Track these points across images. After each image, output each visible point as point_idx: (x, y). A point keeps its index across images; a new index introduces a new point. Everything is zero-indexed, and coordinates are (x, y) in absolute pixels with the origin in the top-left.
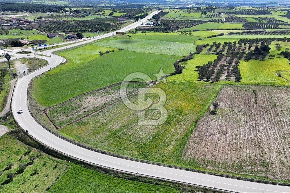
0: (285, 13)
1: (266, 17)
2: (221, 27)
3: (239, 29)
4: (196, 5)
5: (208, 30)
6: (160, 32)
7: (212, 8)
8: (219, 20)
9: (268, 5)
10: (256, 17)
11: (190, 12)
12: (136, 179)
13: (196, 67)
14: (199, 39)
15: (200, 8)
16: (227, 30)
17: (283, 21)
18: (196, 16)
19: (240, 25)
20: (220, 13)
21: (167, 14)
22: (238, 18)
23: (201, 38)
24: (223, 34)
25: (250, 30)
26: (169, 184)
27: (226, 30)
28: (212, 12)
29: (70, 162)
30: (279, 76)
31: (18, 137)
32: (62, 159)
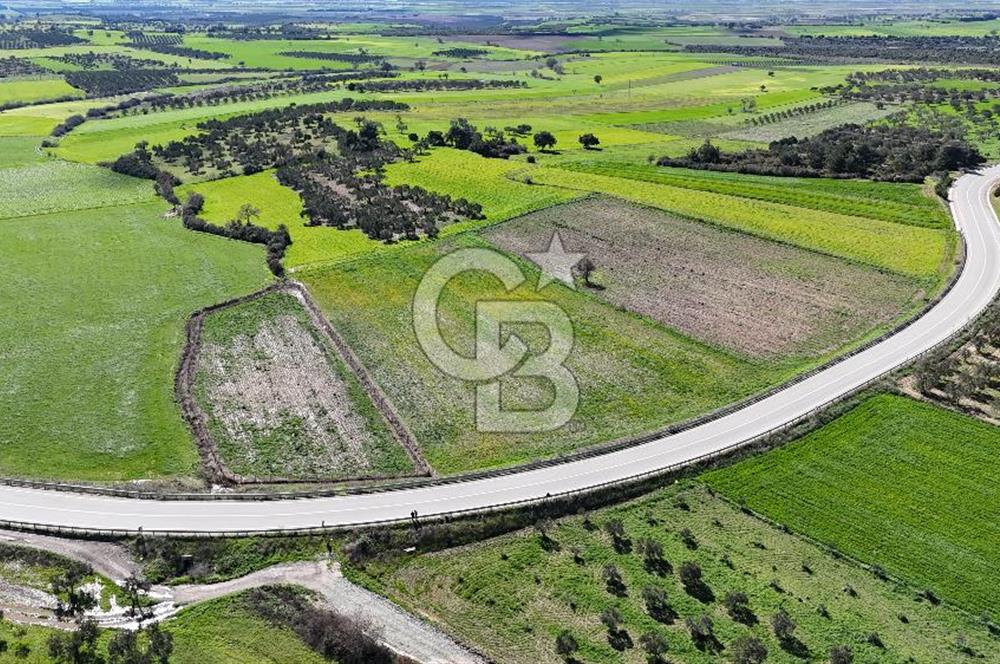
0: (122, 37)
1: (85, 52)
3: (77, 96)
10: (55, 52)
12: (824, 418)
14: (39, 142)
19: (61, 85)
23: (43, 139)
26: (863, 396)
29: (677, 482)
30: (529, 182)
31: (413, 549)
32: (651, 491)
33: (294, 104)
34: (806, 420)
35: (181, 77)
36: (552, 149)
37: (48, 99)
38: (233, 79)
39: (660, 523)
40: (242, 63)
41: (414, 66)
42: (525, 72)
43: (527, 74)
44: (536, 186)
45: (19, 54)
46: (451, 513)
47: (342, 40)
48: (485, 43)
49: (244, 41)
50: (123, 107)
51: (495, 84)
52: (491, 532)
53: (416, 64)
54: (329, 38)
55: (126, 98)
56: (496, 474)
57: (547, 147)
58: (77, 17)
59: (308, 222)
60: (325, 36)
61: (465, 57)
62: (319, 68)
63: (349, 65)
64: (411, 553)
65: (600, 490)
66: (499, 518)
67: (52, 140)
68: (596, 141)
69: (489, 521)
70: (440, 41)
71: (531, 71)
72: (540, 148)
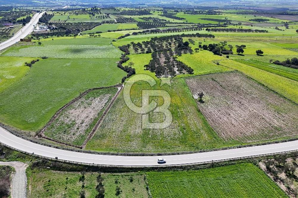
0: (162, 13)
1: (149, 17)
2: (120, 28)
3: (136, 29)
4: (72, 7)
5: (109, 31)
6: (63, 36)
7: (97, 10)
8: (110, 21)
9: (142, 6)
10: (142, 17)
11: (77, 14)
12: (213, 165)
13: (144, 67)
14: (112, 40)
15: (85, 10)
16: (127, 30)
17: (165, 20)
18: (86, 18)
19: (135, 25)
20: (108, 15)
21: (53, 17)
22: (126, 18)
23: (114, 39)
24: (128, 35)
25: (148, 29)
26: (240, 161)
27: (125, 30)
28: (99, 14)
29: (139, 171)
30: (218, 64)
31: (49, 168)
32: (129, 172)
33: (184, 34)
34: (206, 164)
35: (167, 25)
36: (242, 54)
37: (129, 29)
38: (180, 26)
39: (119, 183)
40: (187, 21)
41: (238, 24)
42: (273, 27)
43: (274, 28)
44: (220, 66)
45: (132, 17)
46: (66, 161)
47: (223, 15)
48: (271, 17)
49: (193, 15)
50: (144, 32)
51: (256, 31)
52: (72, 170)
53: (239, 23)
54: (219, 14)
55: (146, 30)
56: (94, 153)
57: (241, 53)
58: (157, 7)
59: (146, 69)
60: (218, 14)
61: (259, 22)
62: (208, 23)
63: (217, 23)
64: (48, 169)
65: (113, 167)
66: (77, 166)
67: (116, 40)
68: (262, 53)
69: (74, 166)
70: (255, 16)
71: (275, 27)
72: (238, 53)
